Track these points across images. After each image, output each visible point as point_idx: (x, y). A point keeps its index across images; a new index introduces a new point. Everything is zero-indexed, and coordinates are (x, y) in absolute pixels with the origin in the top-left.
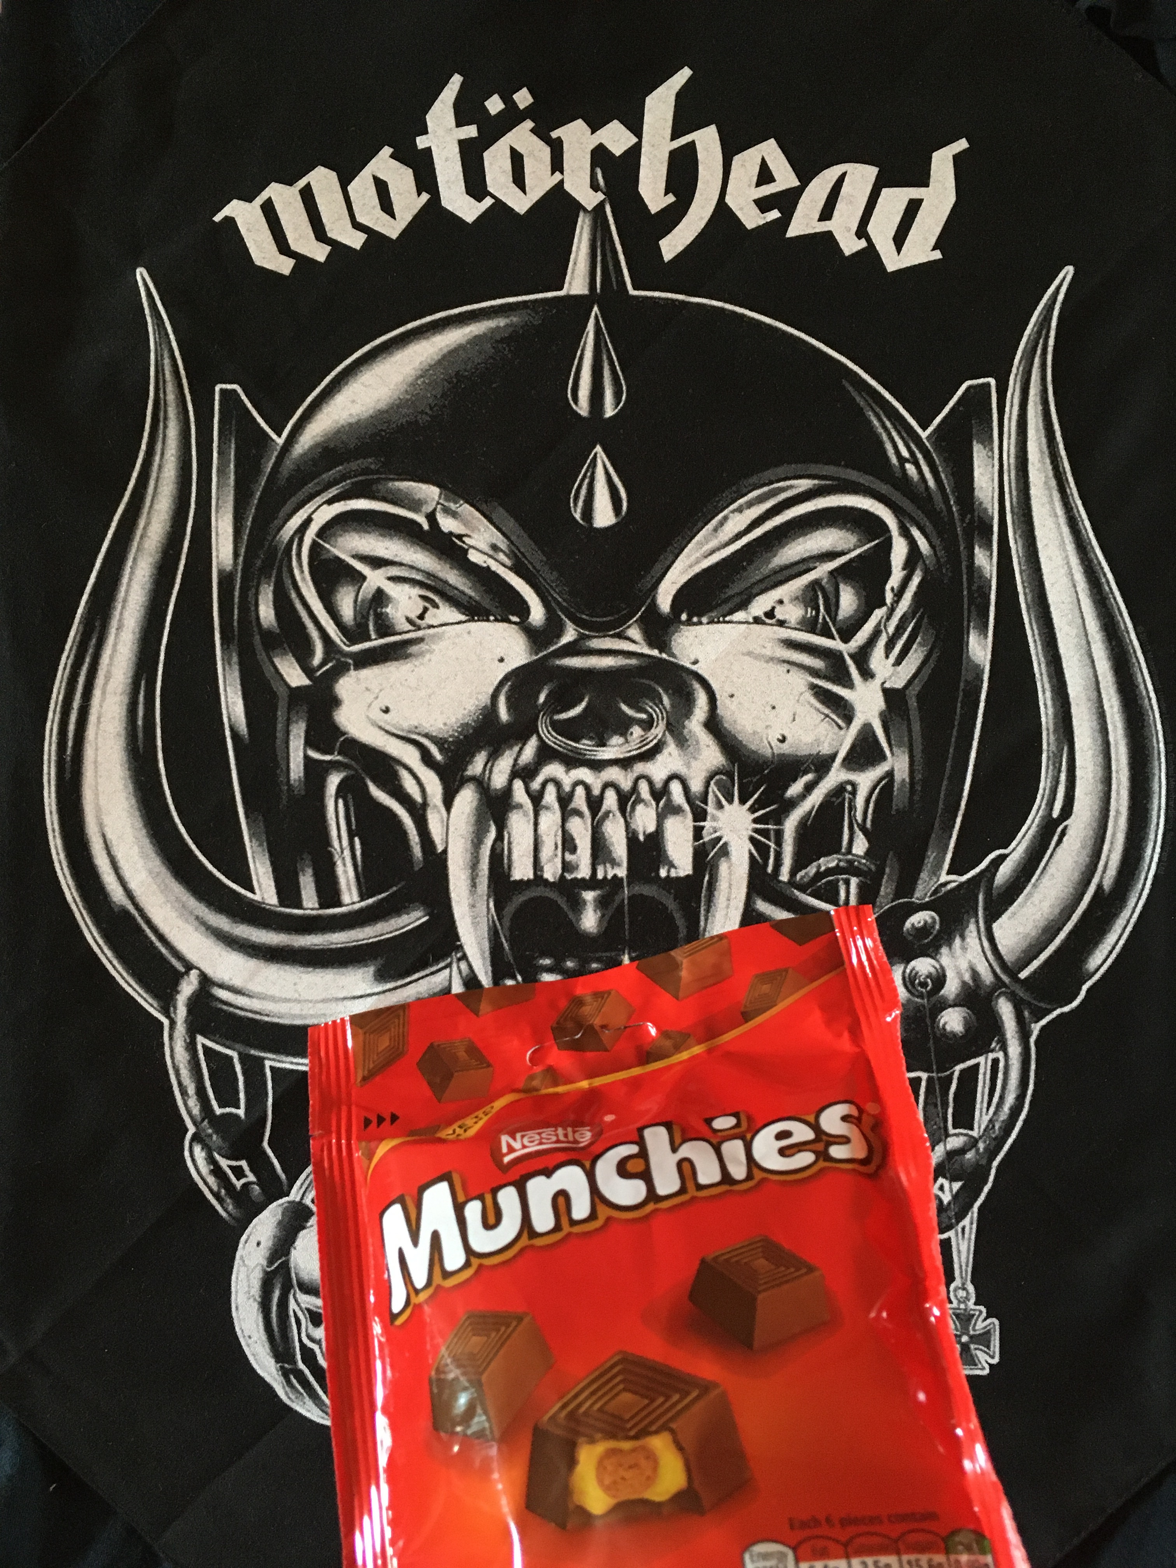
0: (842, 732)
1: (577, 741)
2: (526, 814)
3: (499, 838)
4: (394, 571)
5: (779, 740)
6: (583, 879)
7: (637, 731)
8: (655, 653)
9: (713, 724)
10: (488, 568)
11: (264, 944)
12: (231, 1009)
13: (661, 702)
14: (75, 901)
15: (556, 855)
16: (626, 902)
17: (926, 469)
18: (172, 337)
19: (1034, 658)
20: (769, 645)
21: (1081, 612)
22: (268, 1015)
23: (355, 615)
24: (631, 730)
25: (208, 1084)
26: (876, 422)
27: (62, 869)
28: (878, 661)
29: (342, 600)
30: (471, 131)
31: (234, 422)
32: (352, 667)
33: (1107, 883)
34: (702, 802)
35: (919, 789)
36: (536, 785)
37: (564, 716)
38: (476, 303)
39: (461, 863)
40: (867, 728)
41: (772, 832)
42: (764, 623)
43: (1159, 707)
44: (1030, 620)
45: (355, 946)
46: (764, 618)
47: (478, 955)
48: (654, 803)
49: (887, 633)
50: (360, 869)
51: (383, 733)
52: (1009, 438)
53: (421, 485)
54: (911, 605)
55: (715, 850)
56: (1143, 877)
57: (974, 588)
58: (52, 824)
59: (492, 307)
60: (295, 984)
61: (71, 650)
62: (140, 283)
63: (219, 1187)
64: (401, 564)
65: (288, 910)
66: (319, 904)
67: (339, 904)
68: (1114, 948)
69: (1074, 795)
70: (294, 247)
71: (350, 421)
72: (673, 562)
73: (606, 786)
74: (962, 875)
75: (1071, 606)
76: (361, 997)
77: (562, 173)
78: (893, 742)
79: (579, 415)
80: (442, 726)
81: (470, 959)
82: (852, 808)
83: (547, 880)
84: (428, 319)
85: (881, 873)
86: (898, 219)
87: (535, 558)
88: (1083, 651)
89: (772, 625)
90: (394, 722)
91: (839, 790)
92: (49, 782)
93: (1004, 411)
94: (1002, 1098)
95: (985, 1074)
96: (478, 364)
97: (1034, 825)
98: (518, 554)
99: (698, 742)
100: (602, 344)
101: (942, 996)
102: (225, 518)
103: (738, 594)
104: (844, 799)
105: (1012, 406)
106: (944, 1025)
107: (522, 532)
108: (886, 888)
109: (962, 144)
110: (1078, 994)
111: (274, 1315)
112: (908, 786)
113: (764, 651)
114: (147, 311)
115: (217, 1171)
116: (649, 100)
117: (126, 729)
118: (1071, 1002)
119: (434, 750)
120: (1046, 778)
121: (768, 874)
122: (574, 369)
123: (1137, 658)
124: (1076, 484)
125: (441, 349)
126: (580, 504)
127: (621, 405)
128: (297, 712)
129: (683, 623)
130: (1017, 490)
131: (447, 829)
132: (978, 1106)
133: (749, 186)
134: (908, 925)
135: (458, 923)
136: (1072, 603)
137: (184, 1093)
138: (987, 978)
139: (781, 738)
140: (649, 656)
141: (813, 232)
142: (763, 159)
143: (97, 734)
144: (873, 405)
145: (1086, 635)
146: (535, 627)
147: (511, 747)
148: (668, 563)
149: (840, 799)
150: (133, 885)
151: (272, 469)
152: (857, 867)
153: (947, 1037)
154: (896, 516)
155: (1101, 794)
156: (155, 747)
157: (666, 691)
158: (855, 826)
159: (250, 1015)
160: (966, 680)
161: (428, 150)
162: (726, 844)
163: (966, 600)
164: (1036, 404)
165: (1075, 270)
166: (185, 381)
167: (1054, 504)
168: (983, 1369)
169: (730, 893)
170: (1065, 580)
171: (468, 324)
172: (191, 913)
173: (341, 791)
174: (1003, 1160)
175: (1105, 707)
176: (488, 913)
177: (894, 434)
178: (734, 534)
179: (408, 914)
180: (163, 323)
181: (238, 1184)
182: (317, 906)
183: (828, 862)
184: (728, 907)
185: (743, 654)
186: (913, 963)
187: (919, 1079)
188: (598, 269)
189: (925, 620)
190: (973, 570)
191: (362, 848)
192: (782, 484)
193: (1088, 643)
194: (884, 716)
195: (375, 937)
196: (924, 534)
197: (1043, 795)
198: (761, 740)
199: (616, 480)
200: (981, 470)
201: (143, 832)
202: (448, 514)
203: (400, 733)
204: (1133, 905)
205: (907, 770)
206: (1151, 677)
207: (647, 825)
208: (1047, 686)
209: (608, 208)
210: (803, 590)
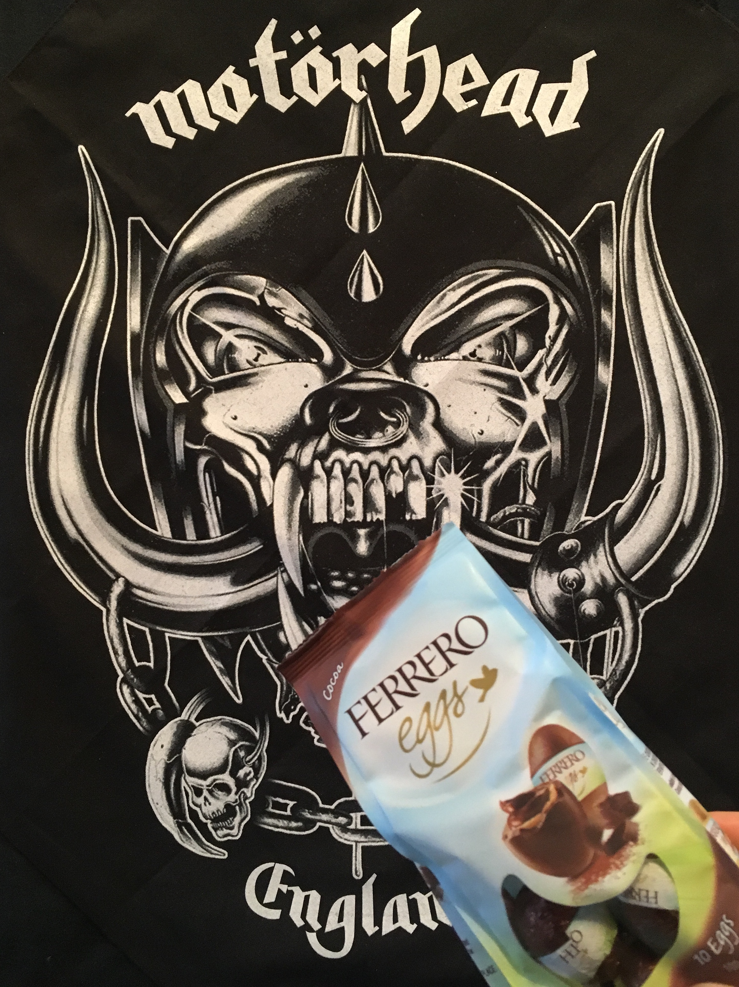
0: (519, 428)
1: (354, 436)
2: (322, 481)
3: (306, 497)
4: (239, 332)
5: (479, 433)
6: (358, 522)
7: (390, 429)
8: (402, 380)
9: (438, 424)
10: (297, 329)
11: (163, 562)
12: (145, 602)
13: (405, 410)
14: (47, 537)
15: (341, 507)
16: (385, 535)
17: (571, 260)
18: (101, 189)
19: (639, 379)
20: (473, 374)
21: (668, 350)
22: (167, 606)
23: (215, 360)
24: (387, 428)
25: (130, 647)
26: (539, 232)
27: (38, 517)
28: (541, 382)
29: (207, 350)
30: (283, 55)
31: (140, 241)
32: (213, 392)
33: (687, 520)
34: (431, 473)
35: (568, 463)
36: (328, 464)
37: (345, 420)
38: (288, 163)
39: (282, 512)
40: (534, 425)
41: (475, 492)
42: (469, 360)
43: (718, 409)
44: (636, 355)
45: (218, 563)
46: (469, 357)
47: (294, 570)
48: (401, 474)
49: (547, 365)
50: (220, 516)
51: (233, 432)
52: (623, 240)
53: (254, 277)
54: (561, 347)
55: (440, 502)
56: (709, 517)
57: (601, 335)
58: (31, 490)
59: (298, 165)
60: (183, 586)
61: (42, 382)
62: (81, 155)
63: (138, 712)
64: (243, 327)
65: (178, 541)
66: (197, 537)
68: (691, 561)
69: (664, 466)
70: (173, 131)
71: (211, 238)
72: (412, 322)
73: (372, 463)
74: (594, 516)
75: (662, 347)
76: (223, 594)
77: (340, 79)
78: (551, 433)
79: (353, 232)
80: (270, 427)
81: (289, 572)
82: (525, 475)
83: (335, 523)
84: (258, 173)
85: (544, 515)
86: (551, 104)
87: (326, 322)
88: (670, 374)
89: (474, 361)
90: (240, 425)
91: (517, 464)
92: (29, 464)
93: (621, 223)
94: (621, 655)
95: (610, 641)
96: (290, 201)
97: (640, 484)
98: (316, 319)
99: (428, 437)
100: (367, 187)
101: (583, 592)
102: (135, 300)
103: (452, 342)
104: (520, 470)
105: (625, 219)
106: (584, 610)
107: (318, 305)
108: (547, 525)
109: (592, 54)
110: (669, 590)
111: (172, 790)
112: (560, 461)
113: (469, 377)
114: (86, 173)
115: (137, 701)
116: (394, 30)
117: (76, 430)
118: (665, 595)
119: (265, 443)
120: (647, 455)
121: (473, 517)
122: (349, 203)
123: (704, 377)
124: (665, 268)
125: (266, 192)
126: (354, 287)
127: (379, 225)
128: (180, 419)
129: (419, 361)
130: (627, 273)
131: (274, 491)
132: (606, 661)
133: (458, 84)
134: (561, 548)
135: (281, 550)
136: (662, 344)
137: (116, 653)
138: (611, 580)
139: (480, 432)
140: (397, 382)
141: (498, 112)
142: (466, 67)
143: (58, 434)
144: (538, 222)
145: (672, 364)
146: (327, 365)
147: (313, 441)
148: (409, 323)
149: (518, 470)
150: (82, 527)
151: (164, 269)
152: (528, 512)
153: (586, 618)
154: (552, 290)
155: (682, 465)
156: (95, 442)
157: (408, 404)
158: (528, 487)
159: (155, 607)
160: (596, 394)
161: (257, 67)
162: (446, 499)
163: (596, 343)
164: (640, 218)
165: (665, 131)
166: (110, 217)
167: (651, 283)
170: (658, 330)
171: (283, 176)
172: (119, 543)
173: (207, 468)
174: (622, 694)
175: (685, 409)
176: (299, 543)
177: (550, 239)
178: (450, 305)
179: (250, 543)
180: (96, 181)
181: (150, 709)
182: (195, 538)
183: (510, 509)
185: (457, 380)
186: (564, 572)
187: (569, 644)
188: (364, 140)
189: (571, 356)
190: (601, 324)
191: (221, 503)
192: (480, 273)
193: (673, 369)
194: (546, 417)
195: (231, 558)
196: (569, 301)
197: (645, 466)
198: (468, 433)
199: (376, 271)
200: (605, 260)
201: (87, 494)
202: (272, 295)
203: (244, 432)
204: (703, 534)
205: (560, 451)
206: (713, 390)
207: (398, 487)
208: (647, 397)
209: (369, 101)
210: (494, 339)
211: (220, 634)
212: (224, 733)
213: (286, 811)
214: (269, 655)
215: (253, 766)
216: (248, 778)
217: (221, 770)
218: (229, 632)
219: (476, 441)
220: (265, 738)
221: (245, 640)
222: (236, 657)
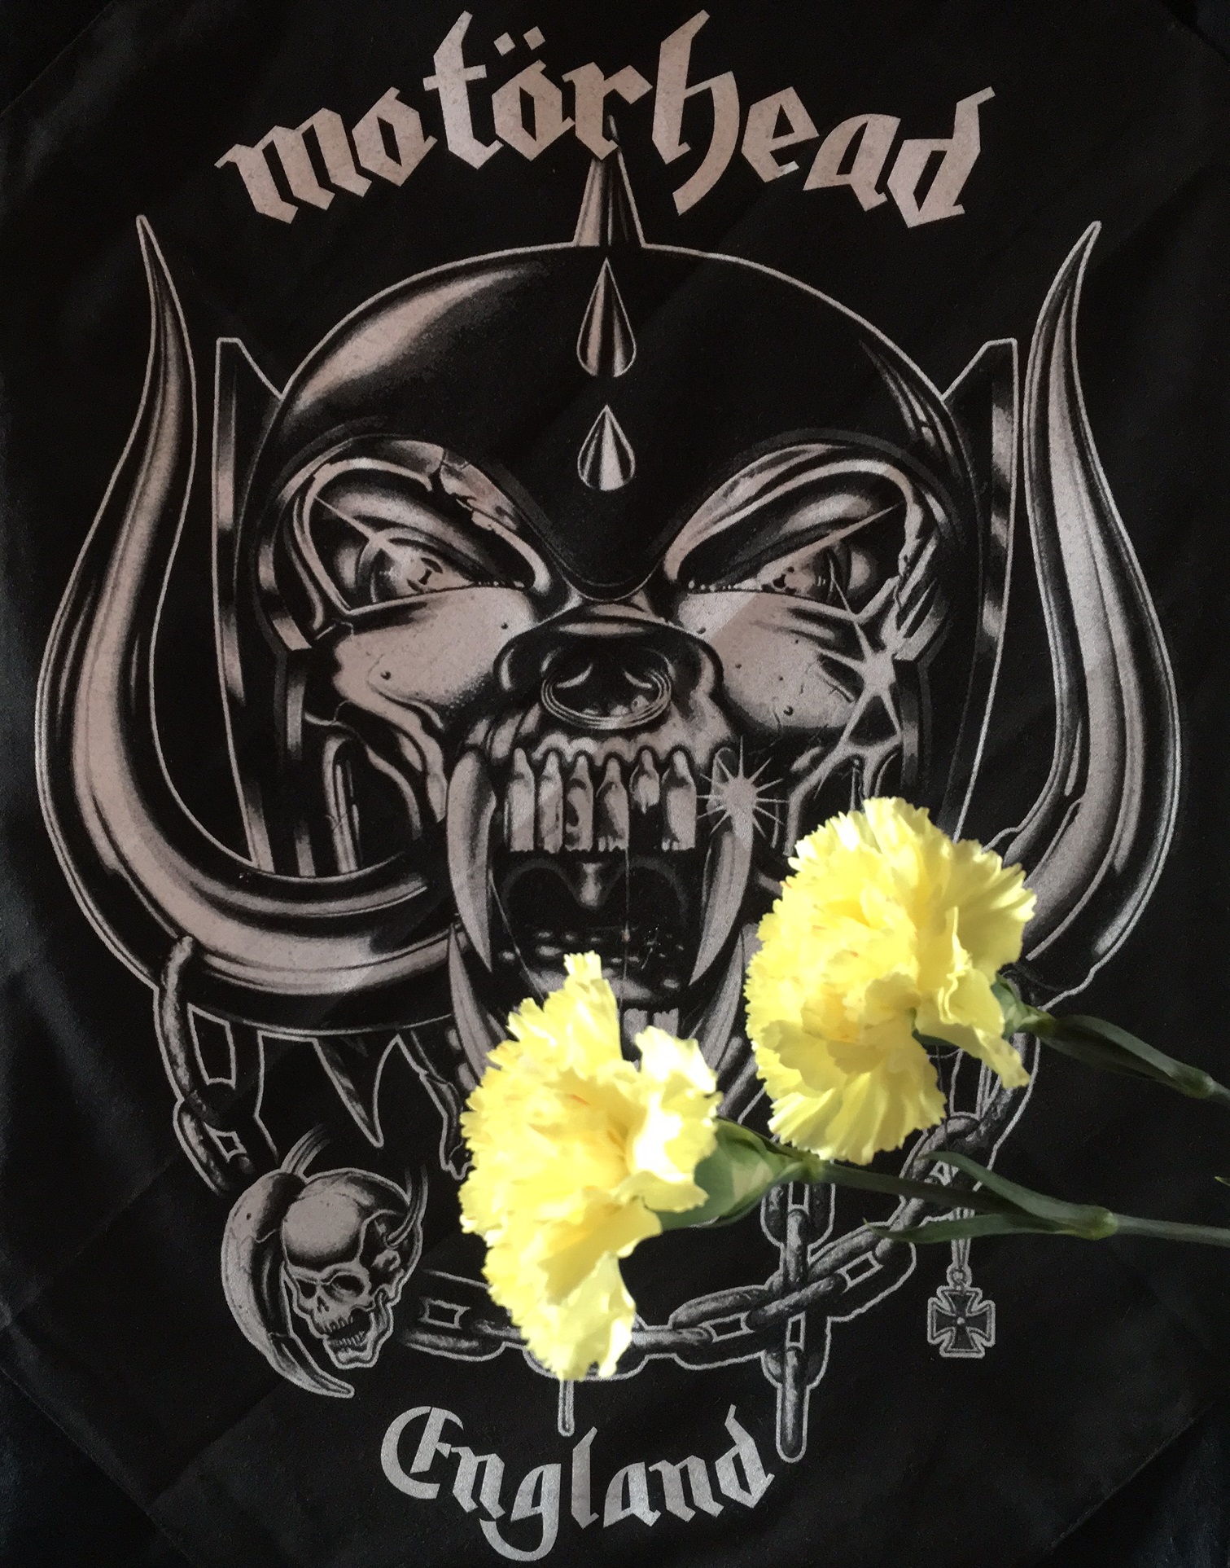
0: (851, 705)
1: (581, 711)
2: (527, 785)
3: (500, 808)
4: (398, 533)
5: (785, 712)
6: (584, 851)
7: (641, 701)
8: (661, 621)
9: (720, 696)
10: (493, 531)
11: (259, 912)
12: (225, 978)
13: (667, 671)
14: (67, 864)
15: (557, 827)
16: (627, 876)
17: (943, 434)
18: (172, 288)
19: (1049, 632)
20: (778, 615)
21: (1099, 584)
22: (261, 985)
23: (356, 578)
24: (636, 700)
25: (198, 1053)
26: (892, 386)
28: (890, 632)
29: (344, 562)
30: (480, 72)
31: (235, 378)
32: (352, 631)
33: (1119, 864)
34: (706, 774)
35: (929, 765)
36: (537, 755)
37: (567, 684)
38: (484, 256)
39: (461, 833)
41: (777, 807)
42: (773, 592)
44: (1046, 592)
45: (354, 915)
46: (773, 586)
47: (477, 927)
48: (657, 775)
49: (899, 603)
50: (358, 838)
51: (382, 698)
52: (1030, 402)
53: (425, 444)
54: (924, 575)
55: (719, 823)
56: (1155, 858)
57: (990, 558)
58: (43, 785)
59: (499, 258)
60: (290, 953)
61: (65, 608)
62: (140, 231)
63: (208, 1158)
64: (403, 526)
65: (285, 878)
66: (316, 872)
67: (336, 872)
68: (1124, 930)
69: (1086, 773)
70: (294, 194)
71: (353, 377)
72: (682, 527)
73: (609, 756)
75: (1089, 578)
76: (356, 967)
77: (574, 119)
78: (903, 716)
79: (588, 374)
80: (443, 693)
81: (469, 931)
82: (859, 783)
83: (547, 852)
84: (434, 271)
86: (919, 172)
87: (541, 521)
88: (1100, 624)
89: (781, 593)
90: (394, 688)
91: (847, 764)
92: (40, 743)
93: (1026, 374)
96: (485, 318)
97: (1046, 803)
98: (524, 517)
99: (703, 714)
100: (613, 299)
102: (225, 476)
103: (746, 562)
104: (851, 774)
105: (1034, 368)
107: (528, 494)
109: (988, 93)
110: (1086, 976)
111: (264, 1285)
112: (917, 761)
113: (773, 620)
114: (146, 259)
115: (207, 1142)
116: (663, 45)
117: (119, 689)
118: (1078, 985)
119: (436, 718)
120: (1059, 755)
121: (771, 849)
122: (583, 326)
123: (1155, 631)
124: (1097, 449)
125: (446, 303)
126: (588, 466)
127: (631, 364)
128: (296, 676)
129: (691, 591)
130: (1036, 457)
131: (447, 798)
132: (980, 1089)
133: (767, 137)
135: (456, 893)
136: (1089, 574)
137: (173, 1062)
139: (788, 710)
140: (653, 624)
141: (832, 185)
142: (781, 110)
143: (88, 694)
144: (891, 368)
145: (1104, 607)
146: (540, 592)
147: (513, 716)
148: (676, 529)
149: (847, 774)
150: (126, 849)
151: (274, 425)
154: (912, 483)
155: (1114, 772)
156: (148, 708)
157: (672, 660)
159: (243, 984)
160: (978, 653)
161: (436, 92)
162: (729, 818)
163: (981, 569)
164: (1058, 367)
165: (1103, 225)
166: (186, 335)
167: (1074, 471)
168: (979, 1352)
169: (732, 868)
170: (1084, 551)
171: (474, 277)
172: (185, 878)
173: (339, 758)
174: (1005, 1143)
175: (1122, 682)
176: (487, 885)
177: (911, 397)
178: (744, 500)
179: (406, 884)
180: (163, 274)
181: (228, 1155)
182: (313, 874)
184: (730, 882)
185: (750, 623)
188: (610, 221)
189: (939, 591)
190: (990, 540)
191: (360, 816)
192: (793, 448)
193: (1106, 616)
194: (895, 689)
195: (372, 907)
196: (939, 501)
197: (1056, 774)
198: (768, 712)
199: (625, 441)
200: (1000, 435)
201: (135, 795)
202: (452, 475)
203: (400, 699)
204: (1145, 886)
205: (916, 744)
206: (1169, 652)
207: (650, 796)
208: (1062, 659)
209: (621, 158)
210: (814, 558)
211: (350, 1032)
212: (352, 1196)
213: (453, 1323)
214: (431, 1068)
215: (400, 1249)
216: (392, 1268)
217: (346, 1254)
218: (364, 1030)
219: (779, 726)
220: (420, 1206)
221: (392, 1043)
222: (375, 1071)
